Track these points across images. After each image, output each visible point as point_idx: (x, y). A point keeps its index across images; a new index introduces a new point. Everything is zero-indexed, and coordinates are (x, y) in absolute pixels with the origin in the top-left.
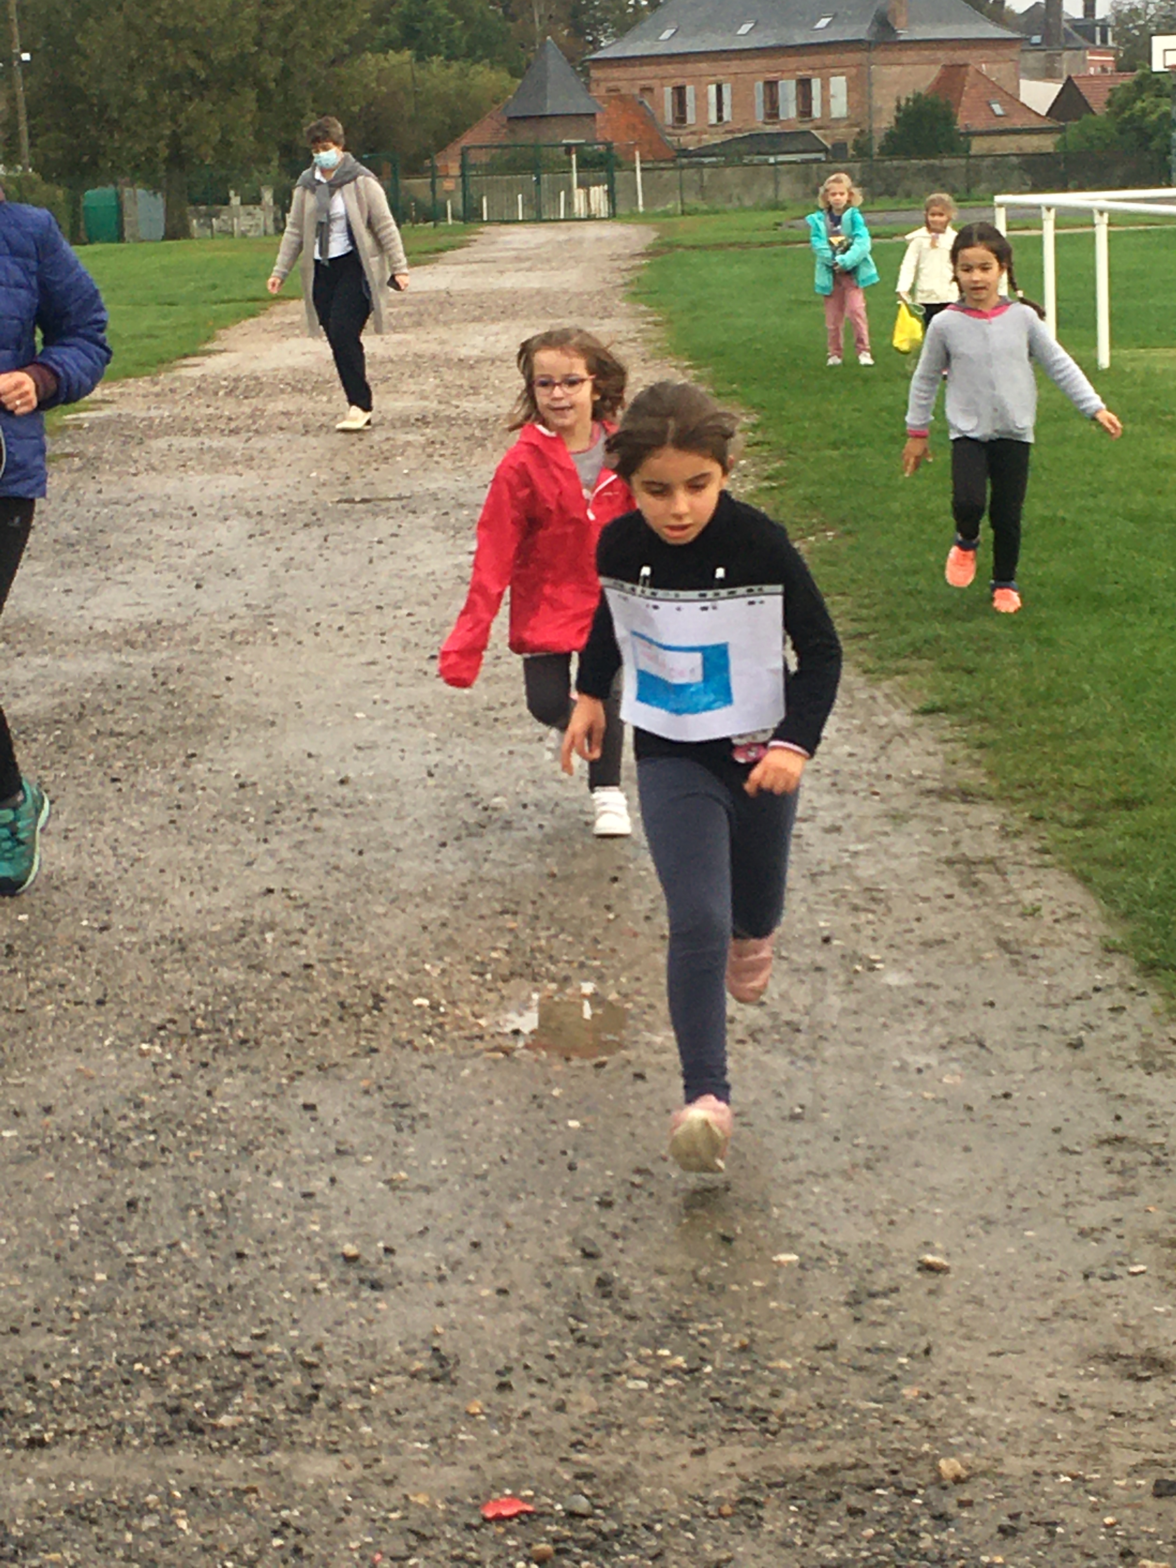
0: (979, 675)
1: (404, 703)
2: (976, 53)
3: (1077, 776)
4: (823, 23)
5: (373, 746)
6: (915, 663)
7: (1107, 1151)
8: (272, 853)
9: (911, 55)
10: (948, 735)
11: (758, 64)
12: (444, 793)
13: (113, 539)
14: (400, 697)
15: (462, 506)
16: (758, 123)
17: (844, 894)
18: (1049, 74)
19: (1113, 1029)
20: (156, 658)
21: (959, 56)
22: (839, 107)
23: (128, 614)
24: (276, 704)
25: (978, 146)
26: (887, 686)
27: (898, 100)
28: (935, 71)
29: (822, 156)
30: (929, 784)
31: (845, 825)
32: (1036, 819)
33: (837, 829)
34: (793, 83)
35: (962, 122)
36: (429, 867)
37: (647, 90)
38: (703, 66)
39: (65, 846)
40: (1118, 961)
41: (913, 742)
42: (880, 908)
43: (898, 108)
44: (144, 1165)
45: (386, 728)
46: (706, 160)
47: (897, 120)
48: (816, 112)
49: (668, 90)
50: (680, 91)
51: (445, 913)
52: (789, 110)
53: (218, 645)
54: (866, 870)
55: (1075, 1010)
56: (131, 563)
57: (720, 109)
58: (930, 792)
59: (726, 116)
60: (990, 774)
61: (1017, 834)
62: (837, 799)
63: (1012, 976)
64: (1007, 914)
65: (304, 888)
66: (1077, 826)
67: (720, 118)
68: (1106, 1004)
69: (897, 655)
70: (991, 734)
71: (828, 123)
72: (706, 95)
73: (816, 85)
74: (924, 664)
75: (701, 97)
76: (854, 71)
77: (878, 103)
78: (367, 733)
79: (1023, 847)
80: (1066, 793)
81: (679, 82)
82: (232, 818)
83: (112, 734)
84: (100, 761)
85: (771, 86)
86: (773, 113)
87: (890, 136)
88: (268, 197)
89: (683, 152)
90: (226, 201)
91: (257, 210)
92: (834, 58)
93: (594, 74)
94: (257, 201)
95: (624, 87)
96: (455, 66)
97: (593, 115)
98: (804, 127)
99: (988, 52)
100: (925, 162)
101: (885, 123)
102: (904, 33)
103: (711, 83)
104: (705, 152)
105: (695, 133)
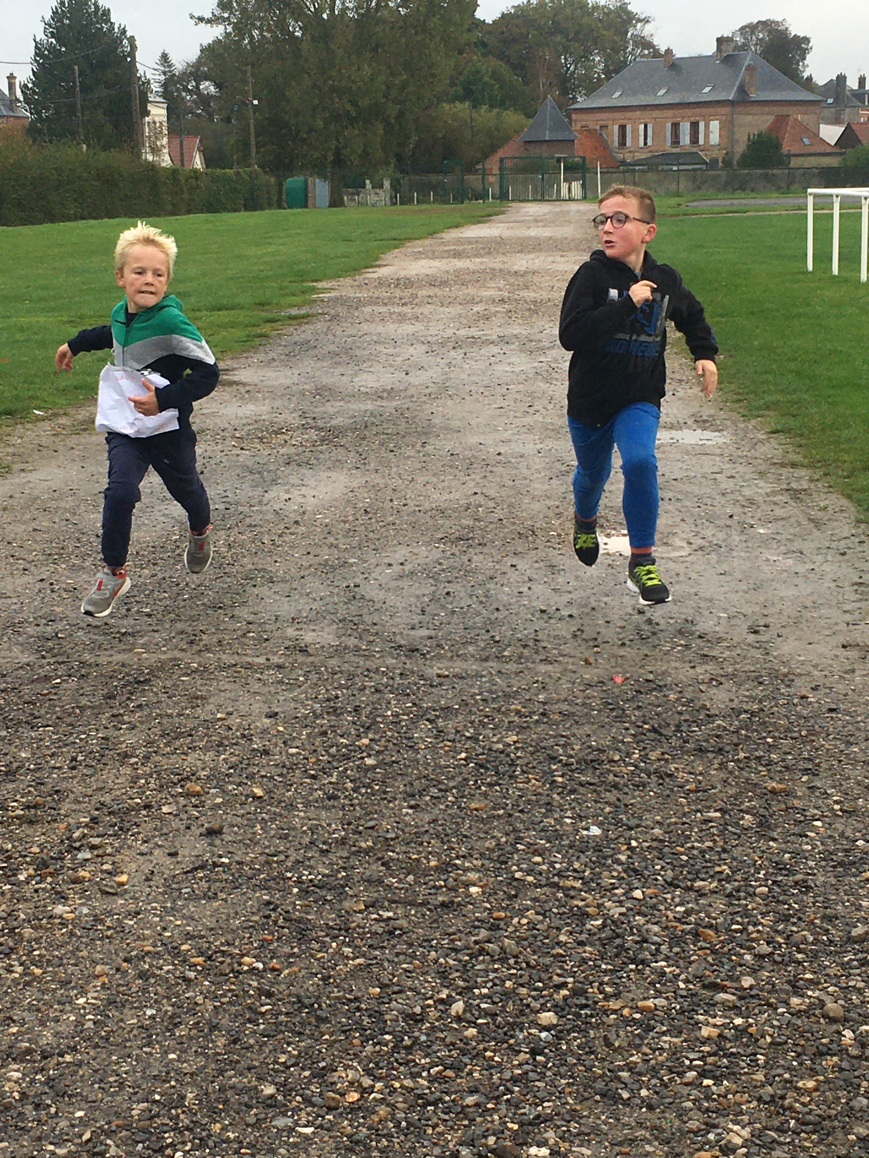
0: (799, 417)
1: (520, 424)
2: (795, 109)
3: (846, 457)
4: (707, 90)
5: (510, 441)
6: (767, 413)
7: (855, 587)
8: (474, 480)
9: (756, 109)
10: (783, 442)
11: (669, 113)
12: (547, 460)
13: (358, 352)
14: (518, 422)
15: (531, 341)
16: (668, 146)
17: (738, 501)
18: (837, 121)
19: (860, 549)
20: (394, 404)
21: (785, 110)
22: (715, 138)
23: (375, 385)
24: (458, 423)
25: (794, 162)
26: (753, 422)
27: (749, 135)
28: (771, 118)
29: (704, 167)
30: (775, 461)
31: (737, 476)
32: (825, 475)
33: (732, 477)
34: (688, 125)
35: (785, 149)
36: (546, 487)
37: (604, 127)
38: (638, 114)
39: (377, 476)
40: (863, 526)
41: (767, 444)
42: (755, 507)
43: (749, 140)
44: (449, 582)
45: (514, 434)
46: (637, 168)
47: (748, 146)
48: (701, 141)
49: (616, 128)
50: (623, 128)
51: (557, 503)
52: (685, 139)
53: (424, 399)
54: (747, 492)
55: (843, 542)
56: (370, 364)
57: (646, 139)
58: (775, 464)
59: (649, 142)
60: (805, 457)
61: (817, 480)
62: (733, 466)
63: (815, 530)
64: (813, 510)
65: (492, 493)
66: (845, 478)
67: (645, 144)
68: (857, 540)
69: (758, 409)
70: (803, 442)
71: (707, 147)
72: (638, 130)
73: (702, 125)
74: (772, 413)
75: (635, 131)
76: (724, 118)
77: (737, 136)
78: (506, 435)
79: (820, 485)
80: (840, 464)
81: (623, 122)
82: (451, 467)
83: (383, 433)
84: (382, 444)
85: (676, 126)
86: (676, 141)
87: (743, 156)
88: (387, 184)
89: (623, 163)
90: (364, 186)
91: (381, 192)
92: (712, 110)
93: (574, 117)
94: (381, 187)
95: (592, 125)
96: (495, 111)
97: (573, 141)
98: (694, 150)
99: (801, 108)
100: (763, 171)
101: (741, 148)
102: (753, 96)
103: (641, 123)
104: (637, 163)
105: (631, 152)
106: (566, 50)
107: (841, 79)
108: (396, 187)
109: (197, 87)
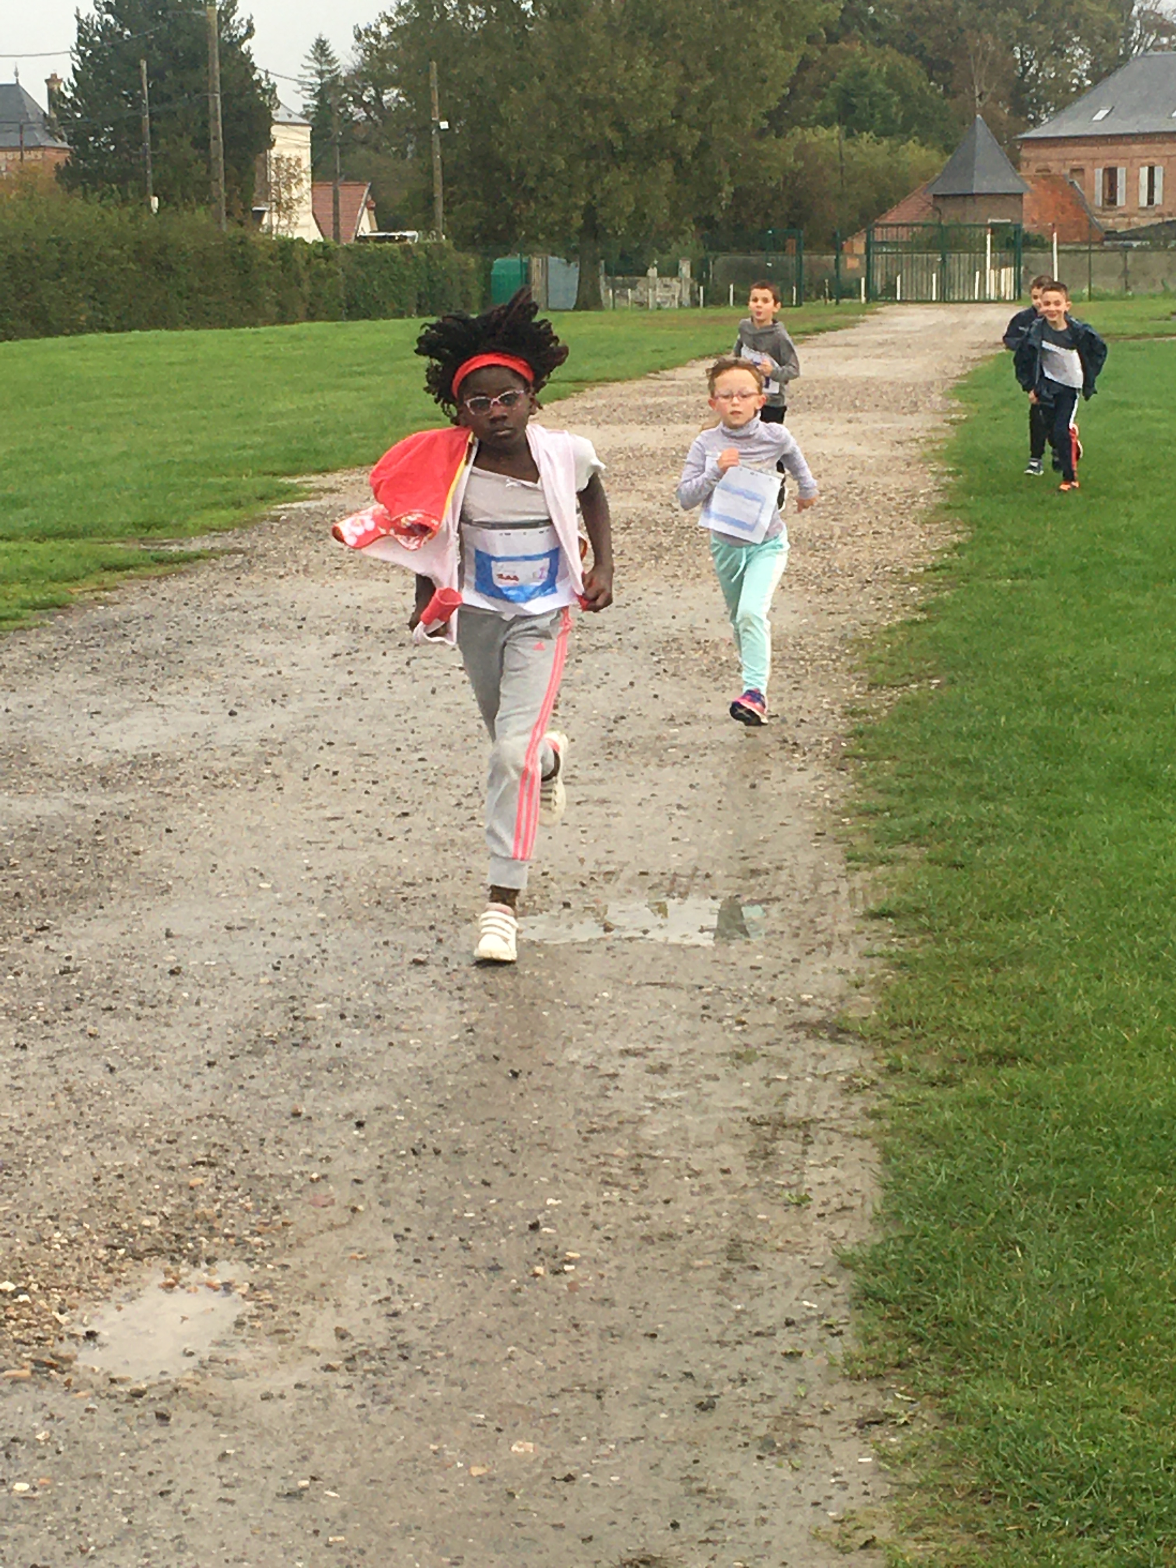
37: (1080, 171)
38: (1137, 148)
46: (1135, 244)
49: (1099, 173)
50: (1111, 173)
57: (1151, 192)
59: (1158, 198)
67: (1151, 201)
72: (1137, 177)
75: (1133, 179)
81: (1111, 163)
88: (685, 269)
89: (1111, 235)
90: (644, 274)
91: (674, 282)
93: (1024, 153)
94: (674, 272)
95: (1055, 167)
96: (885, 142)
97: (1021, 195)
103: (1143, 165)
104: (1134, 235)
105: (1124, 216)
106: (1024, 37)
108: (699, 274)
109: (378, 98)
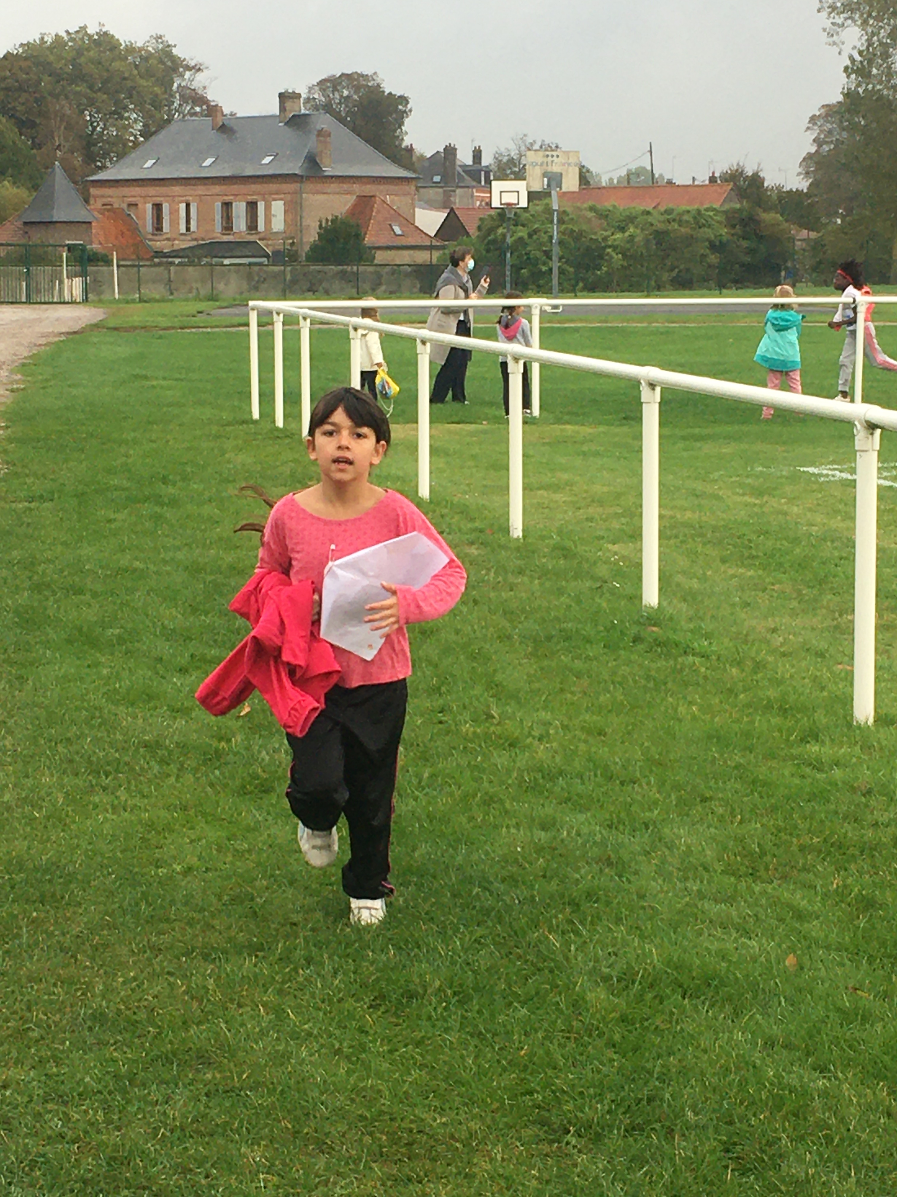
2: (382, 187)
4: (267, 160)
9: (332, 187)
11: (217, 189)
16: (217, 234)
21: (368, 189)
22: (278, 224)
25: (380, 257)
27: (320, 222)
28: (351, 200)
29: (265, 260)
34: (243, 205)
35: (369, 239)
37: (135, 205)
38: (177, 189)
43: (320, 227)
46: (177, 261)
47: (319, 235)
48: (261, 227)
49: (149, 206)
50: (158, 207)
52: (240, 224)
57: (188, 222)
59: (193, 227)
67: (188, 229)
71: (269, 235)
72: (178, 210)
73: (261, 206)
75: (174, 212)
76: (289, 197)
77: (306, 223)
81: (158, 200)
85: (227, 205)
86: (228, 227)
87: (314, 248)
89: (159, 254)
92: (273, 187)
93: (93, 191)
95: (116, 203)
97: (90, 223)
98: (252, 238)
99: (392, 187)
100: (340, 268)
101: (312, 236)
102: (328, 171)
103: (182, 202)
104: (175, 254)
105: (168, 239)
106: (92, 104)
107: (450, 151)
